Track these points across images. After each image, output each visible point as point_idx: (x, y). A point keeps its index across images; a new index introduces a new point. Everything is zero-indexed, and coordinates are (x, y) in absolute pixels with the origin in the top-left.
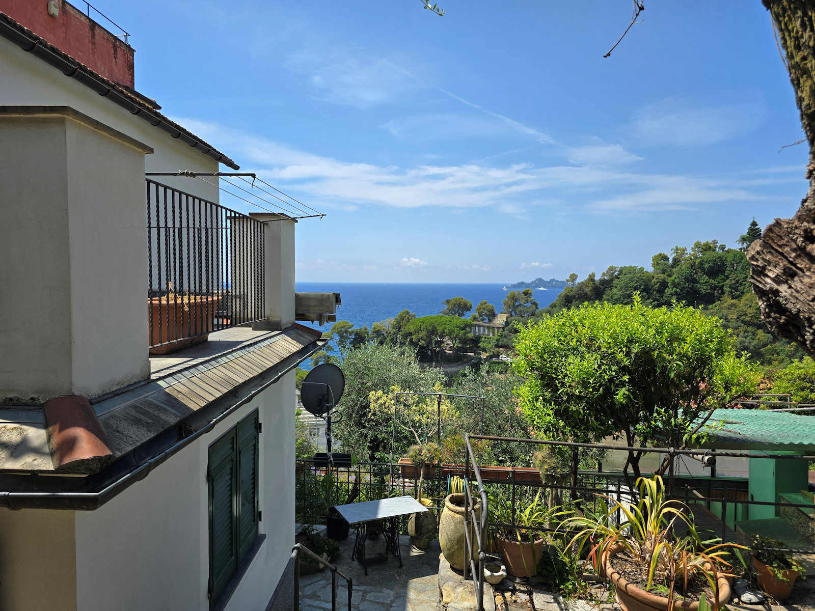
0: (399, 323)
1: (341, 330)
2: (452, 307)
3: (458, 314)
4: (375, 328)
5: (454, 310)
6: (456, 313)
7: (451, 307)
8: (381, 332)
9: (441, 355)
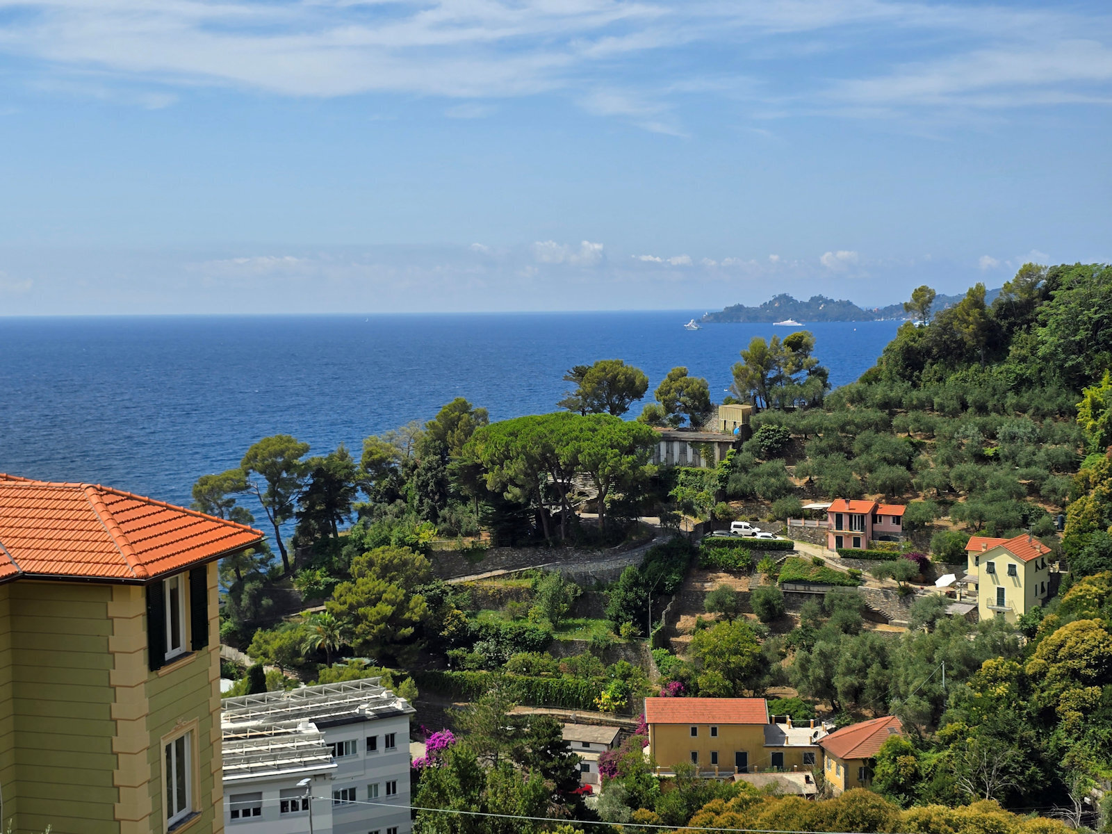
0: (441, 437)
1: (274, 464)
2: (593, 389)
3: (608, 408)
4: (371, 453)
5: (597, 397)
6: (603, 406)
7: (589, 389)
8: (390, 463)
9: (567, 527)
